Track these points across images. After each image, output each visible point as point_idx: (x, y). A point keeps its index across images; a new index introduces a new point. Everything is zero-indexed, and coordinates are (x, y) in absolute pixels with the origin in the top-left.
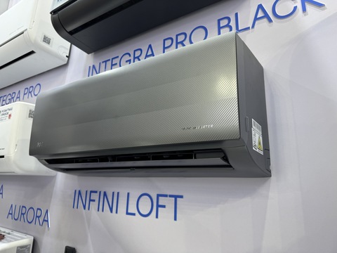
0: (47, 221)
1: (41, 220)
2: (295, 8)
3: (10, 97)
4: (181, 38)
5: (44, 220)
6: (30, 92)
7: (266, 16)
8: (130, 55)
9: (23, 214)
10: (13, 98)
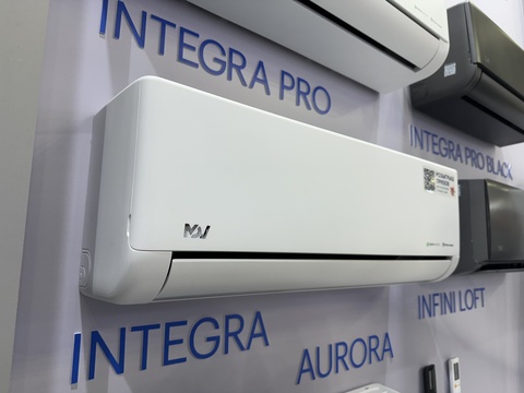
0: (390, 349)
1: (379, 351)
5: (385, 350)
9: (342, 358)
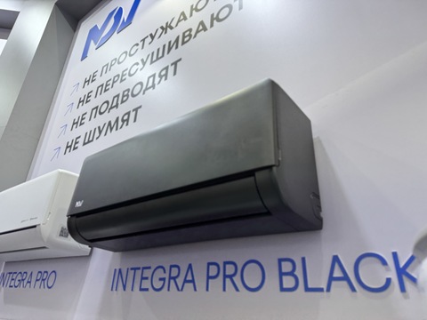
2: (389, 281)
3: (19, 277)
4: (230, 270)
6: (43, 280)
7: (346, 278)
8: (165, 272)
10: (23, 280)
